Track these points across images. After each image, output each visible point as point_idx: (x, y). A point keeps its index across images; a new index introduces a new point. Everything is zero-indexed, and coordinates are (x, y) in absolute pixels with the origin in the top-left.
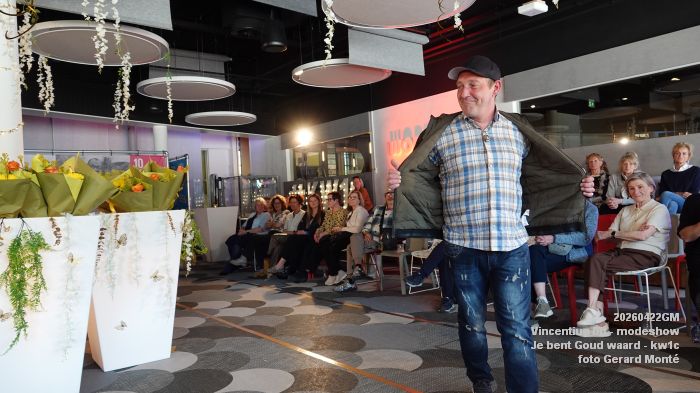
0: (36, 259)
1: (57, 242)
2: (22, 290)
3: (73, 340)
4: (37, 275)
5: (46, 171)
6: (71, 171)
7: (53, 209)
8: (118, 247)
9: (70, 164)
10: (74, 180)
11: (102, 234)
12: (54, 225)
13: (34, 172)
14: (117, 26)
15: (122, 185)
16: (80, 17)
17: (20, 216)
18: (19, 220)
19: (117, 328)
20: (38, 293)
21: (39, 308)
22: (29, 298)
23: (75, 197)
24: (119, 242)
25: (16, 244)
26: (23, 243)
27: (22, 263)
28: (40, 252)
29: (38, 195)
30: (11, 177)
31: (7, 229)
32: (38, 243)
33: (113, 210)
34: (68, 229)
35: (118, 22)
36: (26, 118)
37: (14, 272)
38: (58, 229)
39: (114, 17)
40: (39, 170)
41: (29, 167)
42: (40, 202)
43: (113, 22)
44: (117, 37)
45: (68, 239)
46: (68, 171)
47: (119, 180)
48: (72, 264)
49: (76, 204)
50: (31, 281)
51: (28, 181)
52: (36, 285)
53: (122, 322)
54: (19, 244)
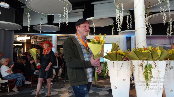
0: (150, 70)
1: (156, 67)
2: (147, 77)
3: (160, 92)
4: (151, 74)
5: (152, 50)
6: (158, 50)
7: (154, 59)
8: (170, 70)
9: (158, 48)
10: (159, 52)
11: (166, 66)
12: (154, 63)
13: (150, 50)
14: (169, 12)
15: (171, 53)
16: (160, 12)
17: (147, 60)
18: (147, 61)
19: (170, 91)
20: (151, 78)
21: (151, 82)
22: (149, 79)
23: (159, 56)
24: (171, 68)
25: (146, 66)
26: (148, 66)
27: (147, 71)
28: (151, 69)
29: (151, 55)
30: (145, 51)
31: (144, 63)
32: (151, 67)
33: (169, 60)
34: (158, 64)
35: (170, 11)
36: (147, 38)
37: (146, 73)
38: (156, 64)
39: (169, 10)
40: (151, 50)
41: (149, 49)
42: (151, 57)
43: (169, 11)
44: (170, 15)
45: (158, 66)
46: (157, 50)
47: (170, 52)
48: (159, 73)
49: (160, 58)
50: (149, 75)
51: (149, 52)
52: (150, 76)
53: (172, 90)
54: (147, 67)
